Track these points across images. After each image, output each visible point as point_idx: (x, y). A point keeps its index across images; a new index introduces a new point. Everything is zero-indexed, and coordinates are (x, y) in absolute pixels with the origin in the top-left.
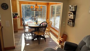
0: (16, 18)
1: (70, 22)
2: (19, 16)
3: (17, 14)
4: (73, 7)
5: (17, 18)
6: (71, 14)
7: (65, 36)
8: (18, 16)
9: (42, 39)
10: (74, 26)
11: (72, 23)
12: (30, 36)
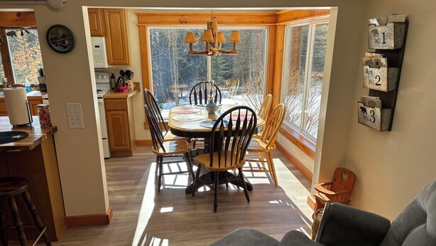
0: (122, 91)
1: (369, 110)
2: (137, 84)
3: (128, 74)
4: (389, 29)
5: (129, 91)
6: (378, 65)
7: (345, 177)
8: (131, 83)
9: (232, 187)
10: (390, 129)
11: (378, 111)
12: (181, 173)
